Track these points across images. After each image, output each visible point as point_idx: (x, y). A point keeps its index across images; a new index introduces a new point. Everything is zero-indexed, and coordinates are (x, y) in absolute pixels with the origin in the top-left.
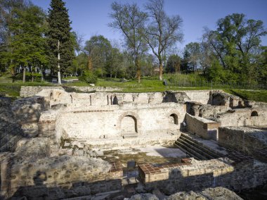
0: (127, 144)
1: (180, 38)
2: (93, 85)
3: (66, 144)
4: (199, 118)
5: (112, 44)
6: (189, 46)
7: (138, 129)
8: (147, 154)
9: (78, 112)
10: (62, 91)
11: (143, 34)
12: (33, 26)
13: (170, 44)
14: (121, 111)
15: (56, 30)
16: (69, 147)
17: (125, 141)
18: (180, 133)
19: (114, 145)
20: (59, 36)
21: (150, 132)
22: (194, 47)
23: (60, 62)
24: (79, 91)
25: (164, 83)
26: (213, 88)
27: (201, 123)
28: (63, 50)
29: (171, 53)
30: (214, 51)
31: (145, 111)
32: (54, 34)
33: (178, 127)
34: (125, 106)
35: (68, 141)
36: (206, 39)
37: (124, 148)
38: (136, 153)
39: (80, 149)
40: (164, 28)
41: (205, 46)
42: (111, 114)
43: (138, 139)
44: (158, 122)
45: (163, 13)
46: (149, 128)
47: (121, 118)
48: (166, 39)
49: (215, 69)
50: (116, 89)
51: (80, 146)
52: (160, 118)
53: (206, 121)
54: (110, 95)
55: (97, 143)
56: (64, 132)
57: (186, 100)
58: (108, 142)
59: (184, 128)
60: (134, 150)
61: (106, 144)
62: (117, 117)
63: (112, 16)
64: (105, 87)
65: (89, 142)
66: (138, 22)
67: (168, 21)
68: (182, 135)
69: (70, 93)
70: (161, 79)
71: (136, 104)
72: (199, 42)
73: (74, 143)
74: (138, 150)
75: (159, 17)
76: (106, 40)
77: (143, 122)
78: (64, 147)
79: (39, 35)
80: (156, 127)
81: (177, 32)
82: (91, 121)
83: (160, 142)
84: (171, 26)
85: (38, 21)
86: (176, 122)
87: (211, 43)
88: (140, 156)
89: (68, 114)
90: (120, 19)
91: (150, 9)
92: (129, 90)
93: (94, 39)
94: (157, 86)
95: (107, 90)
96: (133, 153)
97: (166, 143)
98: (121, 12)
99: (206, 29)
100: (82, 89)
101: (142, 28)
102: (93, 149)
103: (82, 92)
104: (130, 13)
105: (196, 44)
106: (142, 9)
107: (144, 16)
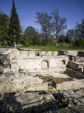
0: (45, 72)
1: (65, 27)
2: (29, 48)
3: (21, 72)
4: (75, 62)
5: (36, 30)
6: (69, 31)
7: (49, 66)
8: (53, 76)
9: (25, 59)
10: (17, 50)
11: (50, 26)
12: (4, 22)
13: (61, 30)
14: (42, 59)
15: (13, 24)
16: (22, 73)
17: (44, 71)
18: (66, 68)
19: (39, 72)
20: (15, 27)
21: (54, 67)
22: (71, 31)
23: (16, 38)
24: (23, 50)
25: (58, 47)
26: (80, 49)
27: (76, 64)
28: (17, 33)
29: (61, 34)
30: (80, 33)
31: (52, 59)
32: (13, 26)
33: (65, 65)
34: (44, 57)
35: (21, 70)
36: (77, 28)
37: (43, 74)
38: (49, 76)
39: (26, 74)
40: (59, 23)
41: (77, 31)
42: (38, 60)
43: (49, 70)
44: (57, 63)
45: (58, 16)
46: (53, 66)
47: (42, 62)
48: (59, 28)
49: (81, 41)
50: (38, 50)
51: (26, 72)
52: (58, 62)
53: (78, 63)
54: (36, 52)
55: (33, 71)
56: (20, 67)
57: (68, 54)
58: (37, 71)
59: (68, 66)
60: (47, 74)
61: (36, 72)
62: (41, 61)
63: (37, 18)
64: (34, 49)
65: (30, 71)
66: (48, 20)
67: (61, 20)
68: (67, 69)
69: (20, 51)
70: (57, 45)
71: (48, 56)
72: (74, 29)
73: (24, 71)
74: (49, 75)
75: (57, 18)
76: (33, 28)
77: (51, 63)
78: (20, 73)
79: (6, 26)
80: (57, 65)
81: (64, 25)
82: (30, 62)
83: (58, 71)
84: (62, 22)
85: (6, 20)
86: (64, 64)
87: (79, 29)
88: (50, 77)
89: (21, 60)
90: (40, 19)
91: (53, 14)
92: (44, 50)
93: (28, 28)
94: (55, 48)
95: (34, 50)
96: (47, 76)
97: (60, 72)
98: (40, 16)
99: (77, 23)
100: (24, 49)
101: (49, 23)
102: (32, 74)
103: (24, 51)
104: (44, 17)
105: (72, 30)
106: (49, 15)
107: (50, 18)
